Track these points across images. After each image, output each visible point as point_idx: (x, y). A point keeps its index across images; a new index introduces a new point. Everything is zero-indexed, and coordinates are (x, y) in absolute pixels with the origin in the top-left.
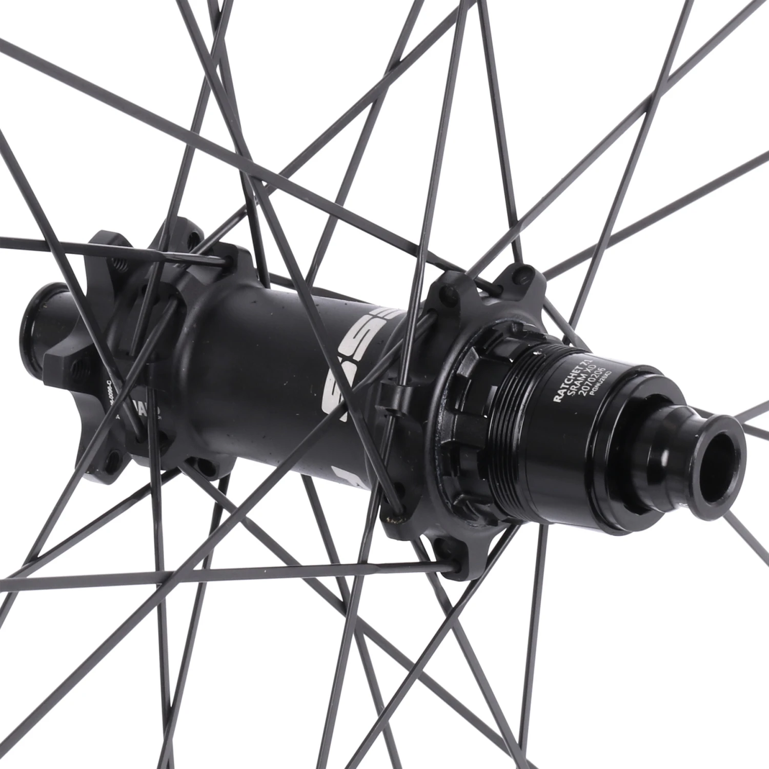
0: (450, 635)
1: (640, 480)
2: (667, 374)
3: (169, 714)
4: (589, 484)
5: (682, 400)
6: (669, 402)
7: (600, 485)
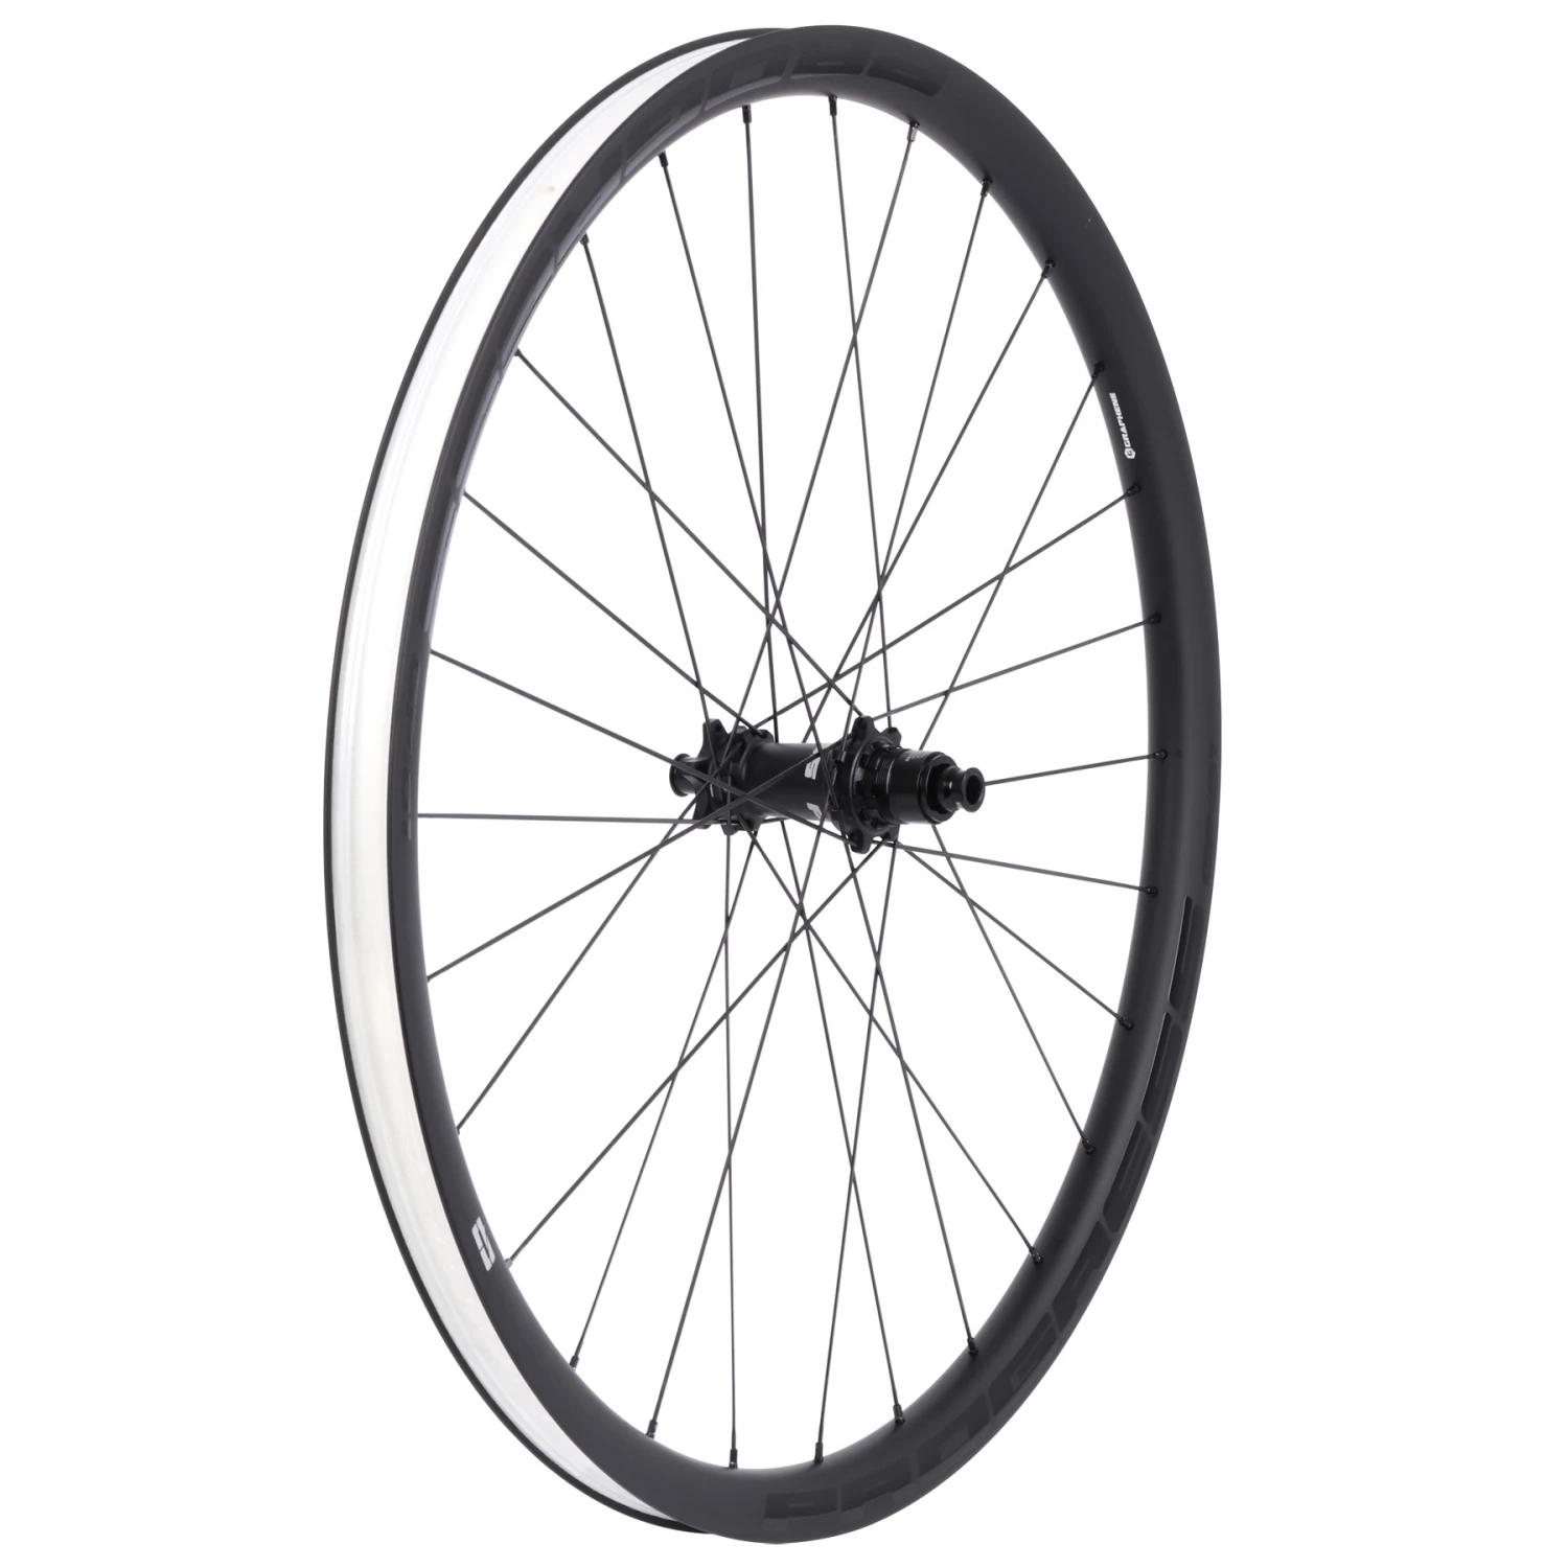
0: (852, 880)
1: (940, 796)
2: (947, 754)
3: (728, 919)
4: (919, 798)
5: (955, 764)
6: (948, 765)
7: (924, 799)
